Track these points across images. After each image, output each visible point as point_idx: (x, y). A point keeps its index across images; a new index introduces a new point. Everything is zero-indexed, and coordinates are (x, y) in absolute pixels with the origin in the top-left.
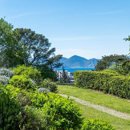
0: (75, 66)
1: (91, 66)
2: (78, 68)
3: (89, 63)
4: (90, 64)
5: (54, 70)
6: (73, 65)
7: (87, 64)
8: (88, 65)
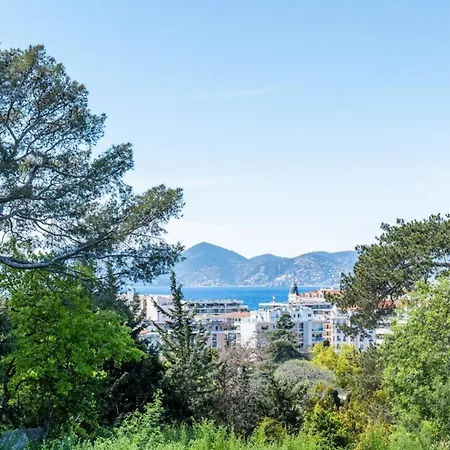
0: (203, 280)
1: (257, 281)
2: (213, 286)
3: (251, 269)
4: (254, 273)
5: (128, 291)
6: (197, 276)
7: (245, 275)
8: (248, 277)
